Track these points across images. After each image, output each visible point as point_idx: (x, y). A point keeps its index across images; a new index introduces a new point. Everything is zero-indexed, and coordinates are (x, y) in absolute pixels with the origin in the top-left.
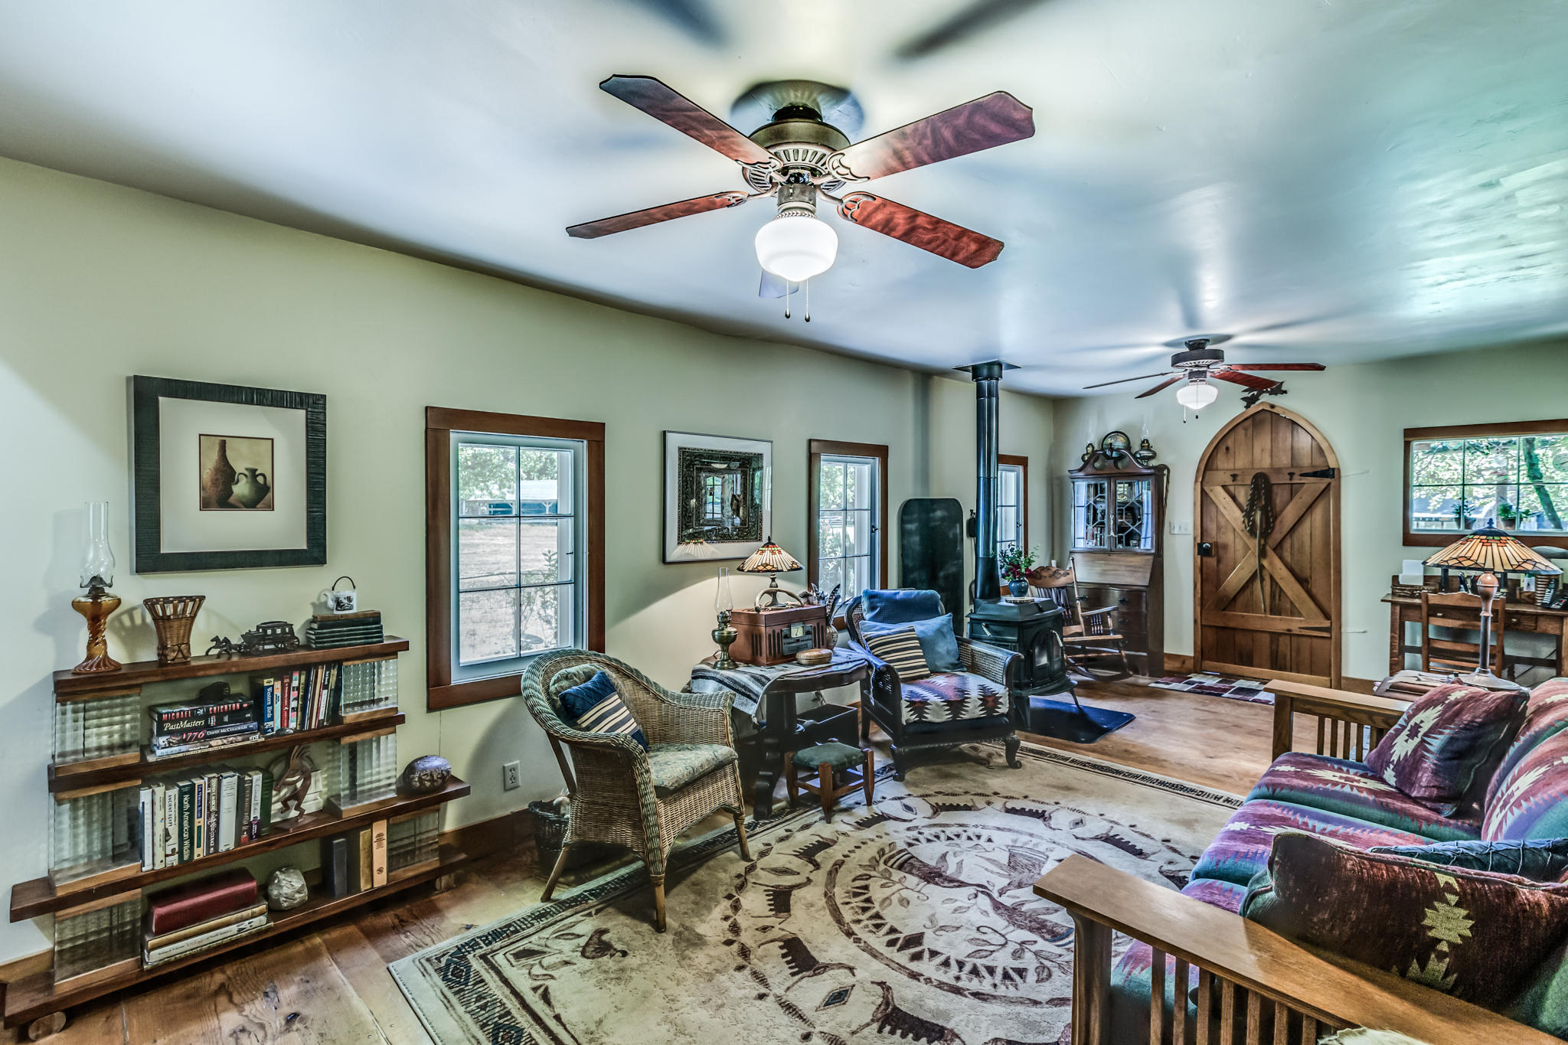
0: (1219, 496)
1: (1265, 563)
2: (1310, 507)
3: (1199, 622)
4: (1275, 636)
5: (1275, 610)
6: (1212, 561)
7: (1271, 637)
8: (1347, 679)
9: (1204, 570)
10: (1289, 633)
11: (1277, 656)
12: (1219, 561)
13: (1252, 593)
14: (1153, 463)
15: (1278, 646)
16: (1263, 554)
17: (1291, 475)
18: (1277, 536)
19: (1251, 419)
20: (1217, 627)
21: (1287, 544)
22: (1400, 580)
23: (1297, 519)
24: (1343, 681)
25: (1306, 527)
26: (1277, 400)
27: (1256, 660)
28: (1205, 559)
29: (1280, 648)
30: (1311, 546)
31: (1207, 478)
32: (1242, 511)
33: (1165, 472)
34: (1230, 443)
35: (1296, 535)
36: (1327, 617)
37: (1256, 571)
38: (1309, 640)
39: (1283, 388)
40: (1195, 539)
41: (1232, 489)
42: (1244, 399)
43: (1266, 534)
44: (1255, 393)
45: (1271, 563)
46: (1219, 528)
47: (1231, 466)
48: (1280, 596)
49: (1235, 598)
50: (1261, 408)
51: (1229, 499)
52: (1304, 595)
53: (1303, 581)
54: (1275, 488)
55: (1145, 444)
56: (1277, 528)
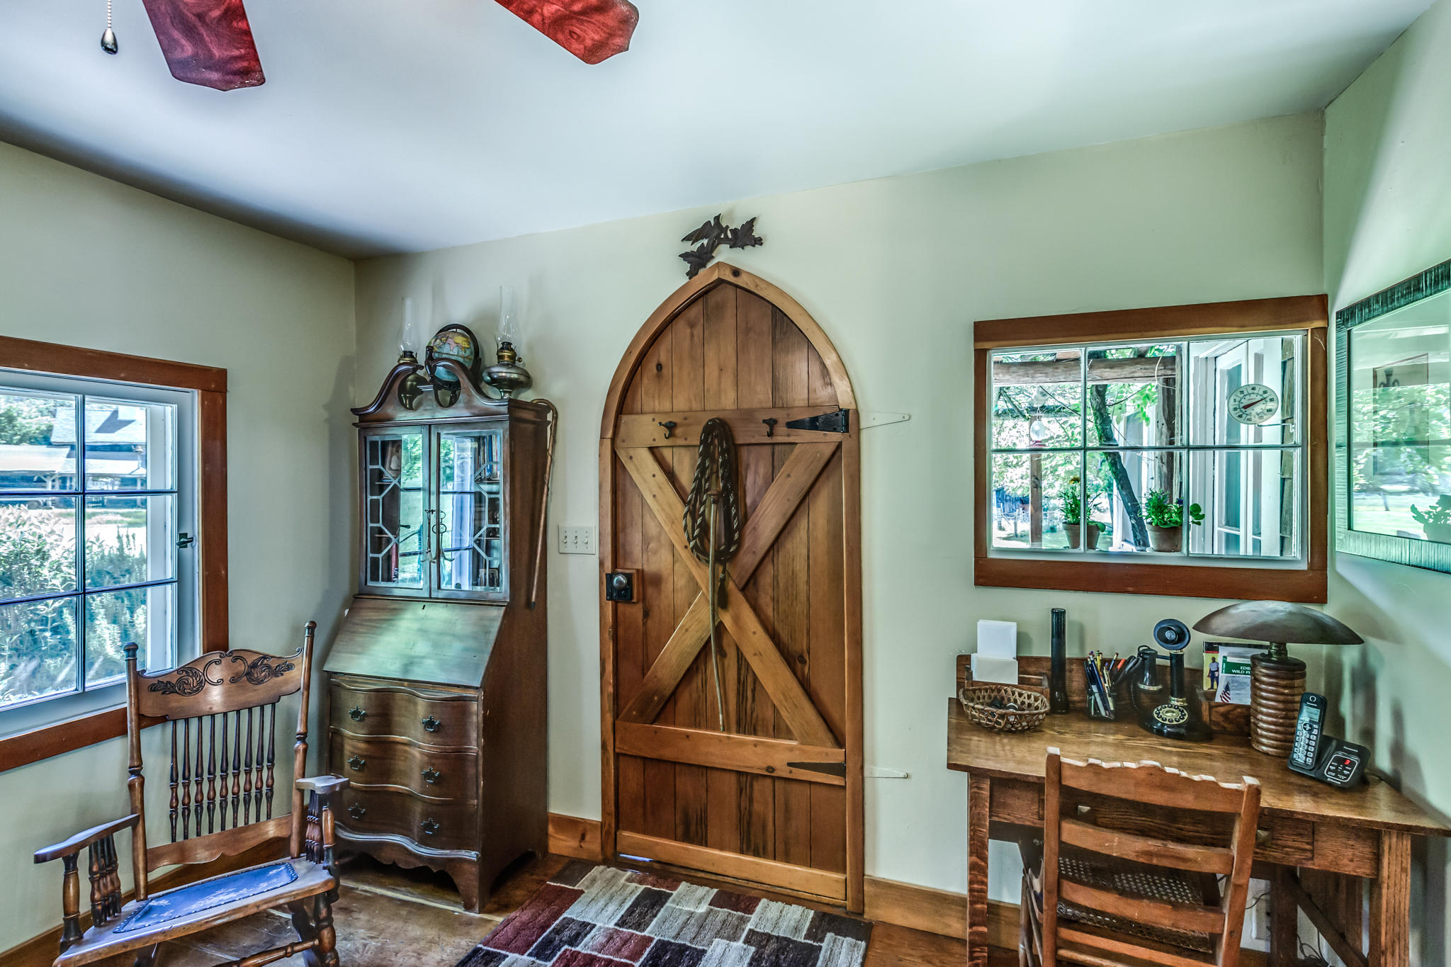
0: (645, 473)
1: (727, 619)
2: (806, 497)
3: (610, 749)
4: (745, 779)
5: (746, 723)
6: (634, 612)
7: (739, 782)
8: (876, 883)
9: (621, 632)
10: (770, 774)
11: (749, 823)
12: (646, 614)
13: (705, 683)
14: (527, 396)
15: (751, 800)
16: (722, 600)
17: (772, 423)
18: (747, 560)
19: (700, 303)
20: (644, 758)
21: (766, 579)
22: (974, 668)
23: (783, 523)
24: (867, 888)
25: (797, 545)
26: (745, 259)
27: (713, 833)
28: (621, 607)
29: (756, 805)
30: (808, 583)
31: (622, 429)
32: (685, 503)
33: (549, 417)
34: (662, 353)
35: (781, 557)
36: (839, 742)
37: (709, 641)
38: (805, 790)
39: (756, 234)
40: (601, 564)
41: (667, 453)
42: (685, 256)
43: (725, 556)
44: (705, 241)
45: (737, 620)
46: (646, 541)
47: (667, 406)
48: (754, 691)
49: (674, 693)
50: (715, 277)
51: (661, 477)
52: (796, 690)
53: (793, 659)
54: (744, 452)
55: (508, 353)
56: (747, 542)
